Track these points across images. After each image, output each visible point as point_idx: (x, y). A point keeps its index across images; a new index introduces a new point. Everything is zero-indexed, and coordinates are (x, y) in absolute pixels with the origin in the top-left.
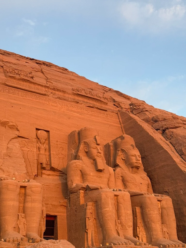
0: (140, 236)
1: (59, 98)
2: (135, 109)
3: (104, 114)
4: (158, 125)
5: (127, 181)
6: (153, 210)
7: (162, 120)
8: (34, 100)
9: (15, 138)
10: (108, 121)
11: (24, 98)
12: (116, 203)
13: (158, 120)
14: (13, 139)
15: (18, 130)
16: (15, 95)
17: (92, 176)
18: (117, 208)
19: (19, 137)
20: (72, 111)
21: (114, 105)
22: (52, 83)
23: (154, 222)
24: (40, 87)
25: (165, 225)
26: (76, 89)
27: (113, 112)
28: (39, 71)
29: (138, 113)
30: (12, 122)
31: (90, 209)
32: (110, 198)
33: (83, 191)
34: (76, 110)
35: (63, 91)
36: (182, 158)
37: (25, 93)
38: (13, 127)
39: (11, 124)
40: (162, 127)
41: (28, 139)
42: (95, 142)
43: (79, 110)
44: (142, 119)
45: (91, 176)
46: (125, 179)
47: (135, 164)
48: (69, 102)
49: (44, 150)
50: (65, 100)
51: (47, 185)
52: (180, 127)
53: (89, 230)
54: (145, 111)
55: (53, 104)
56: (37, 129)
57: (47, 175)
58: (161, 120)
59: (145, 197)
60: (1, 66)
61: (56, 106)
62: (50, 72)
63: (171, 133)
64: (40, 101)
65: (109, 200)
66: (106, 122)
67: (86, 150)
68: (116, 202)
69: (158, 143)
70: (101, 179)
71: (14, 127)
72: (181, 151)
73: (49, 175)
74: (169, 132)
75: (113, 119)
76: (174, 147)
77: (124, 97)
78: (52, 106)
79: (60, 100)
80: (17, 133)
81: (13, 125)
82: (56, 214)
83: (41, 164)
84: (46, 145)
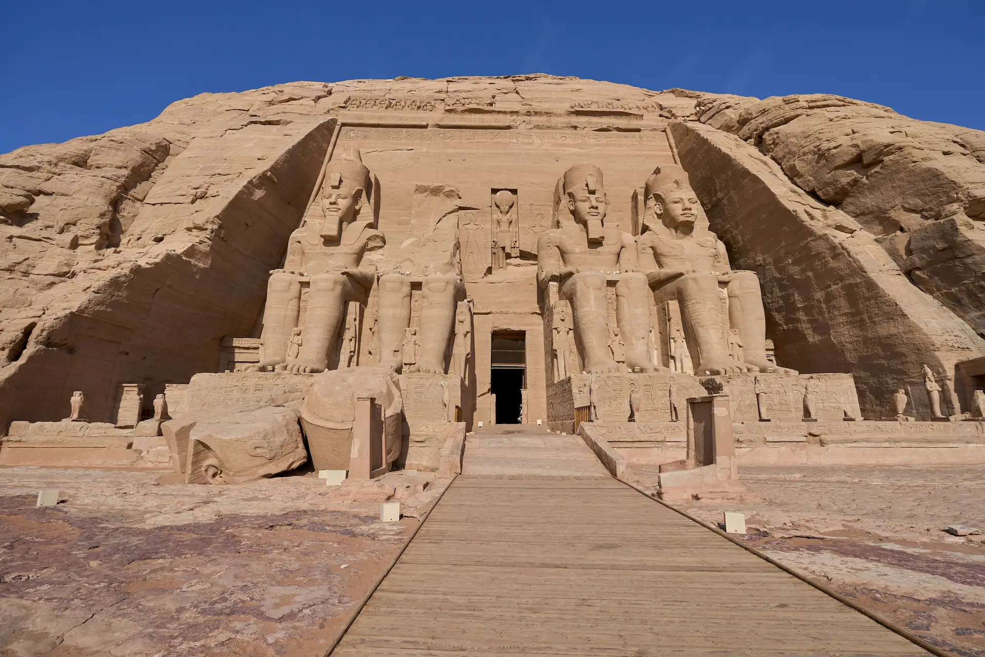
0: (677, 356)
1: (538, 127)
2: (703, 110)
3: (635, 138)
4: (749, 129)
5: (661, 255)
6: (702, 302)
7: (759, 114)
8: (489, 141)
9: (453, 212)
10: (643, 150)
11: (471, 141)
12: (612, 296)
13: (749, 117)
14: (450, 213)
15: (460, 198)
16: (455, 141)
17: (579, 253)
18: (617, 306)
19: (461, 208)
20: (563, 145)
21: (661, 116)
22: (531, 105)
23: (702, 327)
24: (501, 116)
25: (737, 330)
26: (577, 104)
27: (655, 130)
28: (510, 92)
29: (710, 118)
30: (449, 186)
31: (559, 313)
32: (592, 287)
33: (556, 283)
34: (572, 142)
35: (547, 113)
36: (795, 183)
37: (472, 133)
38: (450, 194)
39: (448, 189)
40: (756, 130)
41: (477, 209)
42: (587, 188)
43: (579, 141)
44: (718, 127)
45: (576, 253)
46: (658, 251)
47: (682, 219)
48: (558, 131)
49: (507, 224)
50: (549, 127)
51: (510, 281)
52: (798, 115)
53: (558, 351)
54: (724, 109)
55: (526, 140)
56: (494, 191)
57: (515, 266)
58: (757, 115)
59: (687, 279)
60: (442, 100)
61: (531, 144)
62: (532, 88)
63: (775, 136)
64: (500, 140)
65: (591, 290)
66: (638, 153)
67: (572, 208)
68: (615, 293)
69: (740, 164)
70: (599, 257)
71: (453, 194)
72: (793, 168)
73: (518, 265)
74: (770, 134)
75: (654, 144)
76: (779, 164)
77: (687, 97)
78: (523, 143)
79: (541, 131)
80: (459, 203)
81: (452, 191)
82: (523, 328)
83: (503, 248)
84: (513, 215)
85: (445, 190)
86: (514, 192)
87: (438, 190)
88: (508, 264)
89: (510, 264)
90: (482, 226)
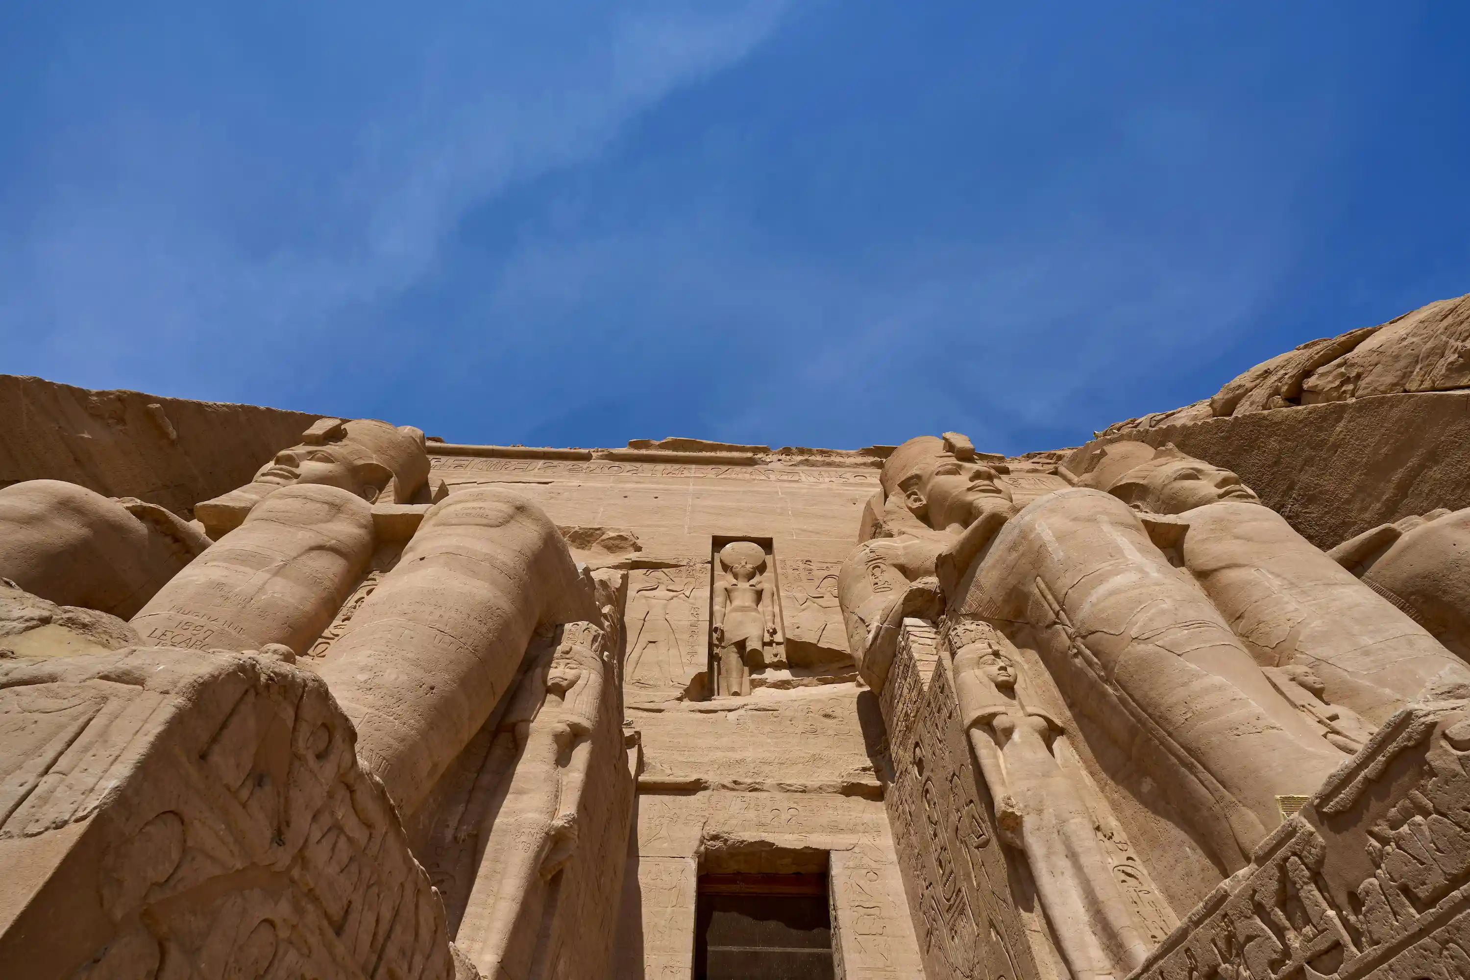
1: (807, 462)
8: (711, 476)
11: (674, 475)
15: (639, 549)
16: (640, 475)
19: (637, 564)
20: (861, 485)
30: (616, 530)
31: (980, 663)
37: (676, 467)
38: (617, 543)
39: (613, 535)
41: (675, 565)
42: (950, 454)
49: (750, 597)
55: (785, 478)
57: (777, 685)
61: (797, 481)
64: (733, 476)
67: (918, 504)
71: (622, 543)
73: (784, 684)
78: (780, 481)
79: (814, 468)
80: (634, 556)
81: (621, 537)
82: (818, 841)
83: (741, 645)
84: (764, 582)
85: (604, 537)
86: (766, 544)
87: (591, 535)
88: (754, 684)
89: (762, 683)
90: (687, 594)
